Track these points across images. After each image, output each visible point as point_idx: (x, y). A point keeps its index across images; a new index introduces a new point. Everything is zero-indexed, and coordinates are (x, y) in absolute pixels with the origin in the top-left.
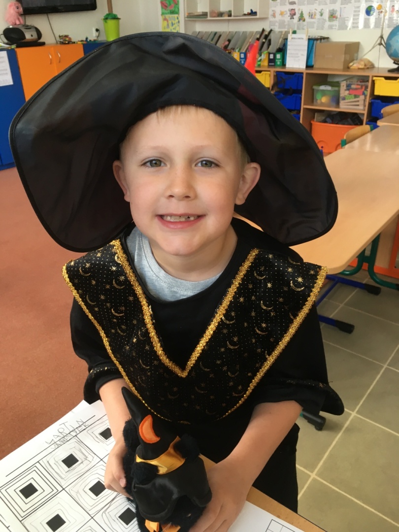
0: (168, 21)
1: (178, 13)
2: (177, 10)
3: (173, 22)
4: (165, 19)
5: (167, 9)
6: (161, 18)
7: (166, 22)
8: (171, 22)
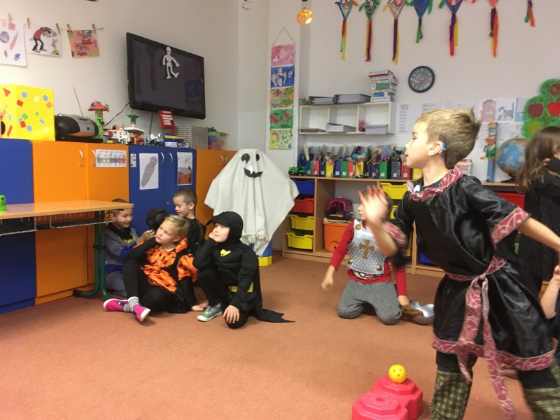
0: (277, 135)
1: (291, 127)
2: (290, 124)
3: (285, 136)
4: (274, 133)
5: (278, 123)
6: (268, 133)
7: (275, 136)
8: (282, 136)
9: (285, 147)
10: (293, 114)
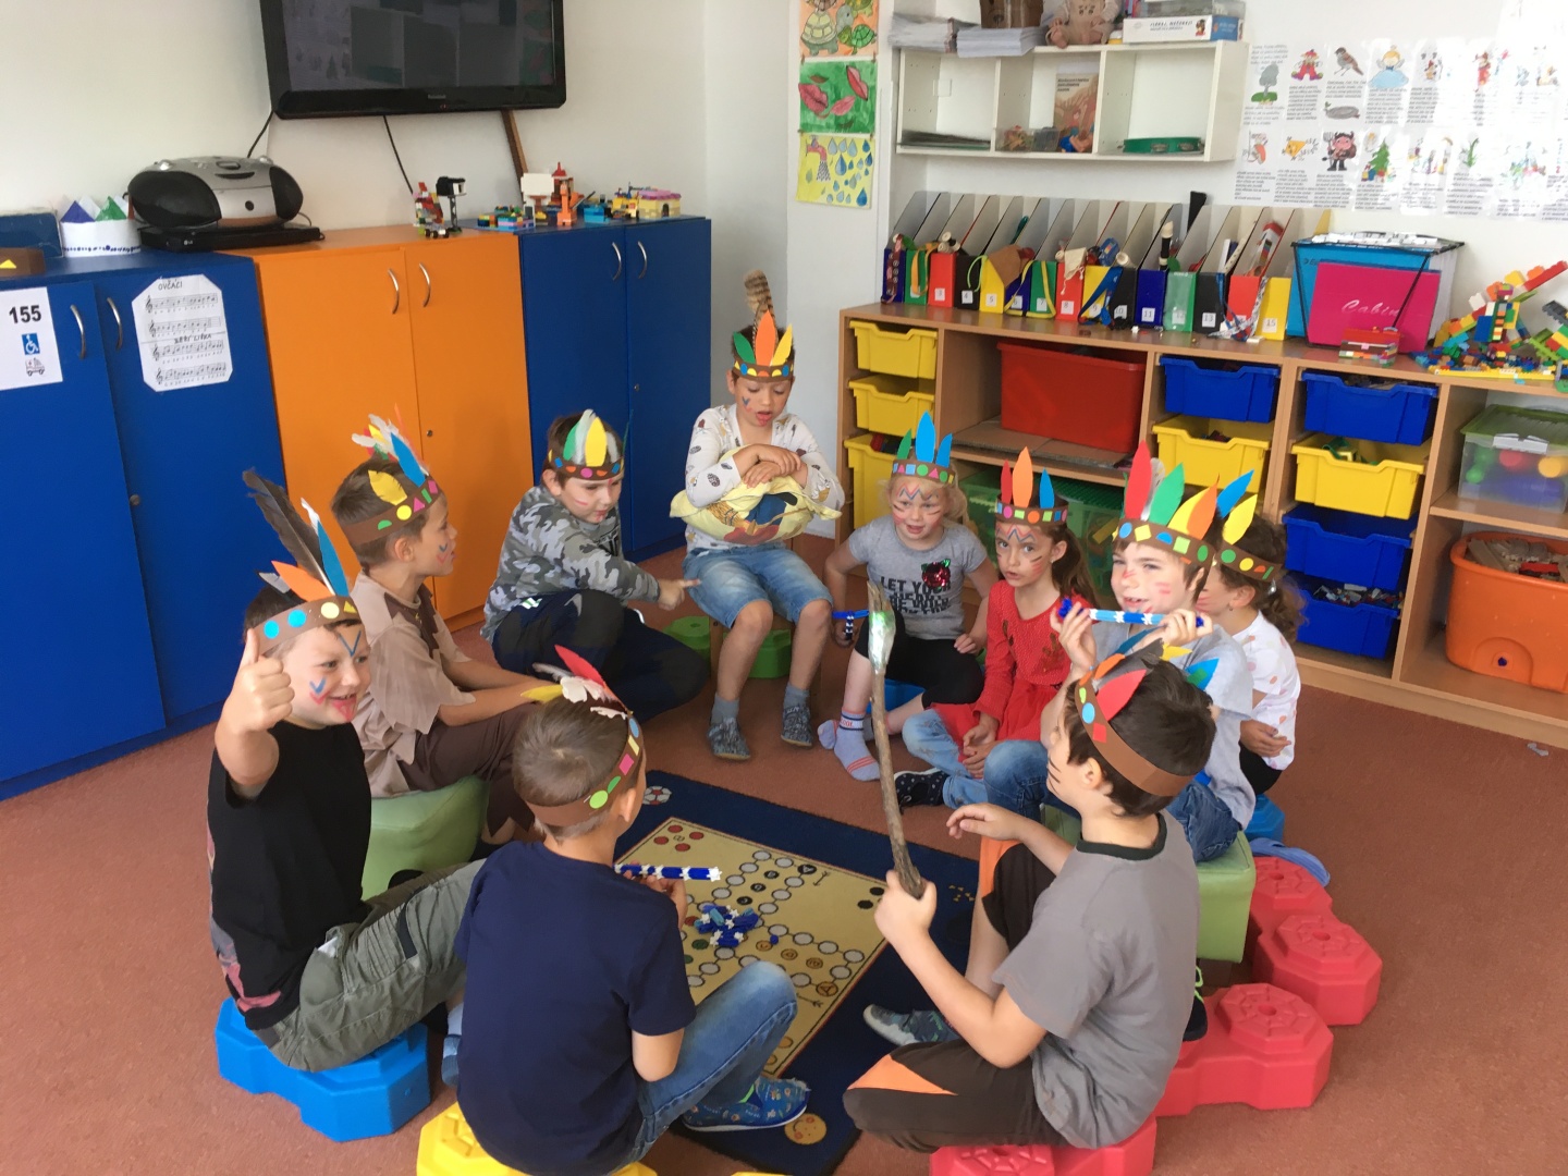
0: (823, 155)
1: (868, 128)
2: (864, 118)
3: (848, 164)
4: (813, 147)
5: (825, 112)
6: (796, 142)
7: (815, 157)
8: (837, 157)
9: (849, 200)
10: (875, 80)
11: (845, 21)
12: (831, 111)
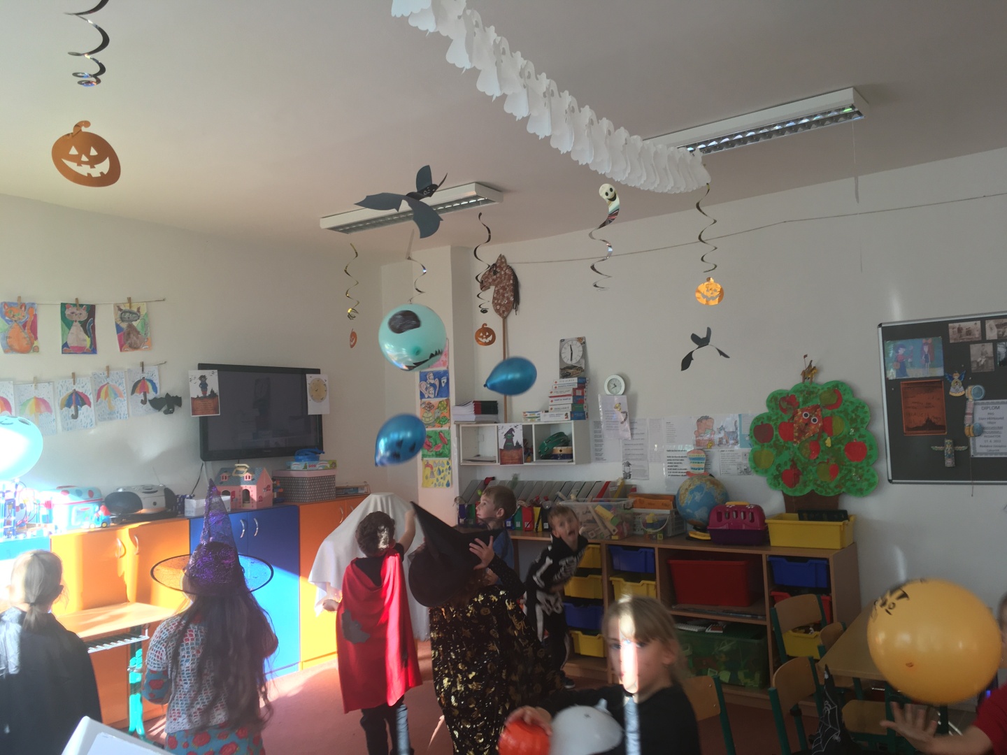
0: (432, 468)
1: (448, 455)
2: (446, 452)
3: (441, 469)
4: (427, 465)
5: (431, 450)
6: (420, 464)
7: (428, 469)
8: (437, 468)
9: (443, 485)
10: (450, 437)
11: (436, 415)
12: (433, 449)
